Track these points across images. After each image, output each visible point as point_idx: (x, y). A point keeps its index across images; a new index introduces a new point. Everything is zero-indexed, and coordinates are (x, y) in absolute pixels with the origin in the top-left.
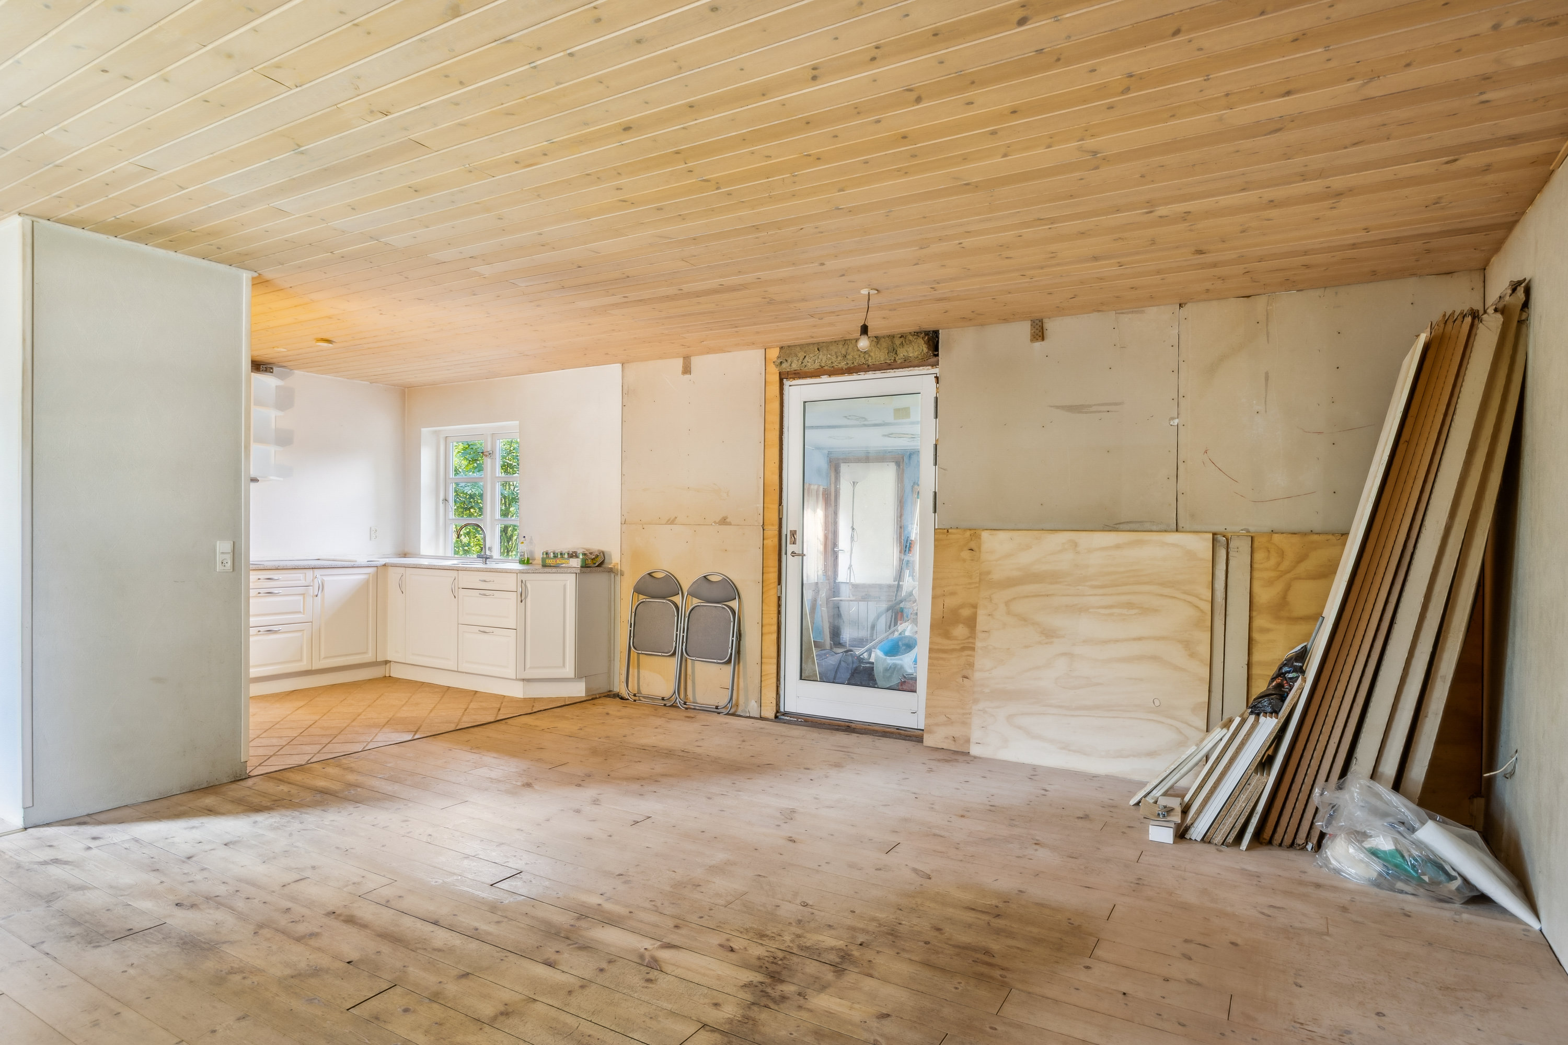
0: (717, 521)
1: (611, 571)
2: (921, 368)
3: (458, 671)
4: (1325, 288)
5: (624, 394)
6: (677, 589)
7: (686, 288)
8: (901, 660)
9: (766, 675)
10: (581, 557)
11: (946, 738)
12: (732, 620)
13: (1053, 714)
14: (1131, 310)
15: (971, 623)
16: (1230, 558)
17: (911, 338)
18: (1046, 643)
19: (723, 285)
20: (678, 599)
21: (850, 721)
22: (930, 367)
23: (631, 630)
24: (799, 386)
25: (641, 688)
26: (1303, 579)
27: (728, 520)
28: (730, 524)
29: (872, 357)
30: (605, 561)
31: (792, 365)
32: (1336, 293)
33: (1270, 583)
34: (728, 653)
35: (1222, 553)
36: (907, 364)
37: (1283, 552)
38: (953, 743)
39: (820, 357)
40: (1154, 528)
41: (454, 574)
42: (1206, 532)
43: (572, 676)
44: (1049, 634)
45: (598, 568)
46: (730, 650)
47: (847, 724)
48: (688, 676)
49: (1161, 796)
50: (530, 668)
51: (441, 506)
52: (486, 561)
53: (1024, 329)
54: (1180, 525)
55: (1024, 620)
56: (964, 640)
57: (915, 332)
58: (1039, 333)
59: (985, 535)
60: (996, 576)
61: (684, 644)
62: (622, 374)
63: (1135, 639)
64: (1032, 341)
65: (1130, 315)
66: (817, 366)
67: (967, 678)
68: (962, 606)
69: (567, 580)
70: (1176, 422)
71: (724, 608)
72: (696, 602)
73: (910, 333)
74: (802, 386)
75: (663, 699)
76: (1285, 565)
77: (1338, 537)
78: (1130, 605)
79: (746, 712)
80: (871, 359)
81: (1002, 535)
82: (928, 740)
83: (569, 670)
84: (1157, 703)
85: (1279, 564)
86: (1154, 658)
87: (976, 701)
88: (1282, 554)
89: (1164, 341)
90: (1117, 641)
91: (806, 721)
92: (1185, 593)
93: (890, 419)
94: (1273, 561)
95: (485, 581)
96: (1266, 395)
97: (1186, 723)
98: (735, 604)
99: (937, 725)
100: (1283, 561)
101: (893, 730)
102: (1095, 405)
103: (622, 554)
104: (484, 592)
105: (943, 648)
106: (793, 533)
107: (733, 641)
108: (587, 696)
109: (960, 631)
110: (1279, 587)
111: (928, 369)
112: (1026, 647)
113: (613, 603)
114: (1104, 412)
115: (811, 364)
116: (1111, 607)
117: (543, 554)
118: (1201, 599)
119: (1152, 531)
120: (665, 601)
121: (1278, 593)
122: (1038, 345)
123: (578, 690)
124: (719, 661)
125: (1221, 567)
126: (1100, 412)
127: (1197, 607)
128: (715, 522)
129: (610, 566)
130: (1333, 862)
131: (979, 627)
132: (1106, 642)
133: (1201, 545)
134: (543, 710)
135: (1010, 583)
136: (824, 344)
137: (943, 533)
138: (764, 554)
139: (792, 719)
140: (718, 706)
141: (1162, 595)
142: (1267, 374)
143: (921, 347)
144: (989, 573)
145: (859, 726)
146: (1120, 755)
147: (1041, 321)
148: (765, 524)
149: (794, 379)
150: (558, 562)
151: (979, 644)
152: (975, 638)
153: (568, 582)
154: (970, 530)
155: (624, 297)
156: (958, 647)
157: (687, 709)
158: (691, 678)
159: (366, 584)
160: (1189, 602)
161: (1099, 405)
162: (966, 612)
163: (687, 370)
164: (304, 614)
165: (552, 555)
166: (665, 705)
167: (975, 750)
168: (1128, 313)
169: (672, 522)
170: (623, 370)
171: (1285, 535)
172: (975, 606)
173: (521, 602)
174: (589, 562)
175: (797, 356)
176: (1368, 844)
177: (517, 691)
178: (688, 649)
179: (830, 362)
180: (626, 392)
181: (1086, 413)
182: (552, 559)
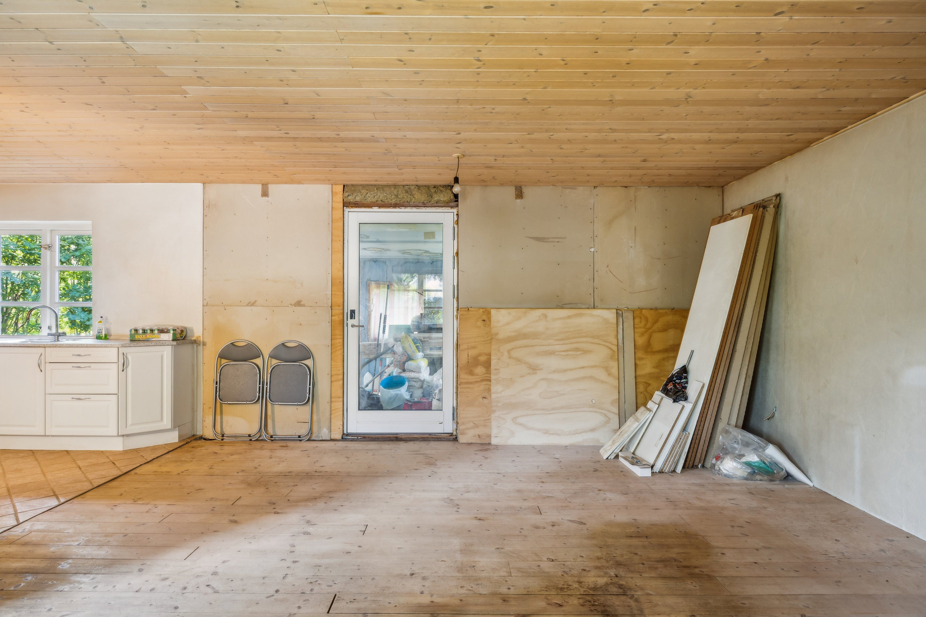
0: (293, 304)
1: (195, 342)
2: (444, 208)
3: (45, 436)
4: (660, 187)
5: (205, 207)
6: (258, 354)
7: (343, 134)
8: (400, 391)
9: (334, 409)
10: (172, 332)
11: (475, 436)
12: (308, 373)
13: (539, 414)
14: (570, 187)
15: (487, 365)
16: (624, 322)
17: (442, 189)
18: (533, 374)
19: (374, 136)
20: (259, 361)
21: (397, 434)
22: (450, 208)
23: (216, 387)
24: (357, 213)
25: (224, 430)
26: (657, 332)
27: (302, 303)
28: (304, 306)
29: (415, 198)
30: (188, 335)
31: (356, 198)
32: (665, 190)
33: (642, 334)
34: (307, 397)
35: (621, 320)
36: (438, 204)
37: (647, 318)
38: (479, 438)
39: (378, 194)
40: (583, 307)
41: (41, 350)
42: (613, 309)
43: (169, 426)
44: (534, 369)
45: (183, 340)
46: (308, 395)
47: (395, 436)
48: (268, 417)
49: (619, 452)
50: (131, 425)
52: (58, 338)
53: (511, 191)
54: (596, 305)
55: (519, 361)
56: (482, 375)
57: (443, 186)
58: (520, 195)
59: (493, 312)
60: (501, 336)
61: (268, 394)
62: (203, 191)
63: (580, 368)
64: (516, 198)
65: (569, 190)
66: (374, 200)
67: (485, 398)
68: (480, 355)
69: (165, 351)
70: (592, 250)
71: (300, 365)
72: (274, 362)
73: (440, 186)
74: (358, 213)
75: (249, 436)
76: (649, 325)
77: (671, 311)
78: (577, 349)
79: (319, 437)
80: (415, 199)
81: (503, 311)
82: (462, 439)
83: (167, 423)
84: (594, 402)
85: (646, 325)
86: (591, 378)
87: (494, 411)
88: (647, 319)
89: (587, 206)
90: (571, 370)
91: (364, 438)
92: (604, 341)
93: (422, 239)
94: (643, 324)
95: (79, 355)
96: (635, 238)
97: (609, 411)
98: (309, 362)
99: (468, 429)
100: (647, 323)
101: (428, 436)
102: (551, 238)
103: (204, 329)
104: (78, 365)
105: (469, 381)
106: (353, 312)
107: (310, 388)
108: (180, 441)
109: (480, 370)
110: (646, 337)
111: (448, 209)
112: (522, 377)
113: (196, 367)
114: (556, 242)
115: (370, 198)
116: (567, 351)
117: (131, 330)
118: (612, 344)
119: (581, 308)
120: (248, 363)
121: (646, 340)
122: (518, 201)
123: (173, 438)
124: (299, 403)
125: (621, 327)
126: (554, 242)
127: (611, 348)
128: (291, 304)
129: (193, 339)
130: (724, 471)
131: (492, 367)
132: (565, 371)
133: (610, 315)
134: (156, 458)
135: (510, 339)
136: (380, 186)
137: (466, 311)
138: (332, 326)
139: (353, 438)
140: (300, 436)
141: (593, 343)
142: (635, 228)
143: (449, 195)
144: (497, 334)
145: (403, 437)
146: (576, 433)
147: (521, 187)
148: (332, 305)
149: (352, 207)
150: (148, 336)
151: (493, 377)
152: (490, 374)
153: (165, 352)
154: (482, 308)
155: (285, 133)
156: (479, 380)
157: (272, 440)
158: (271, 417)
160: (607, 346)
161: (553, 238)
162: (483, 359)
163: (265, 194)
165: (141, 331)
166: (251, 440)
167: (494, 441)
168: (568, 188)
169: (252, 304)
170: (204, 189)
171: (647, 310)
172: (489, 355)
173: (123, 371)
174: (178, 336)
175: (361, 192)
176: (744, 460)
177: (117, 445)
178: (271, 397)
179: (385, 199)
180: (207, 206)
181: (546, 242)
182: (141, 334)
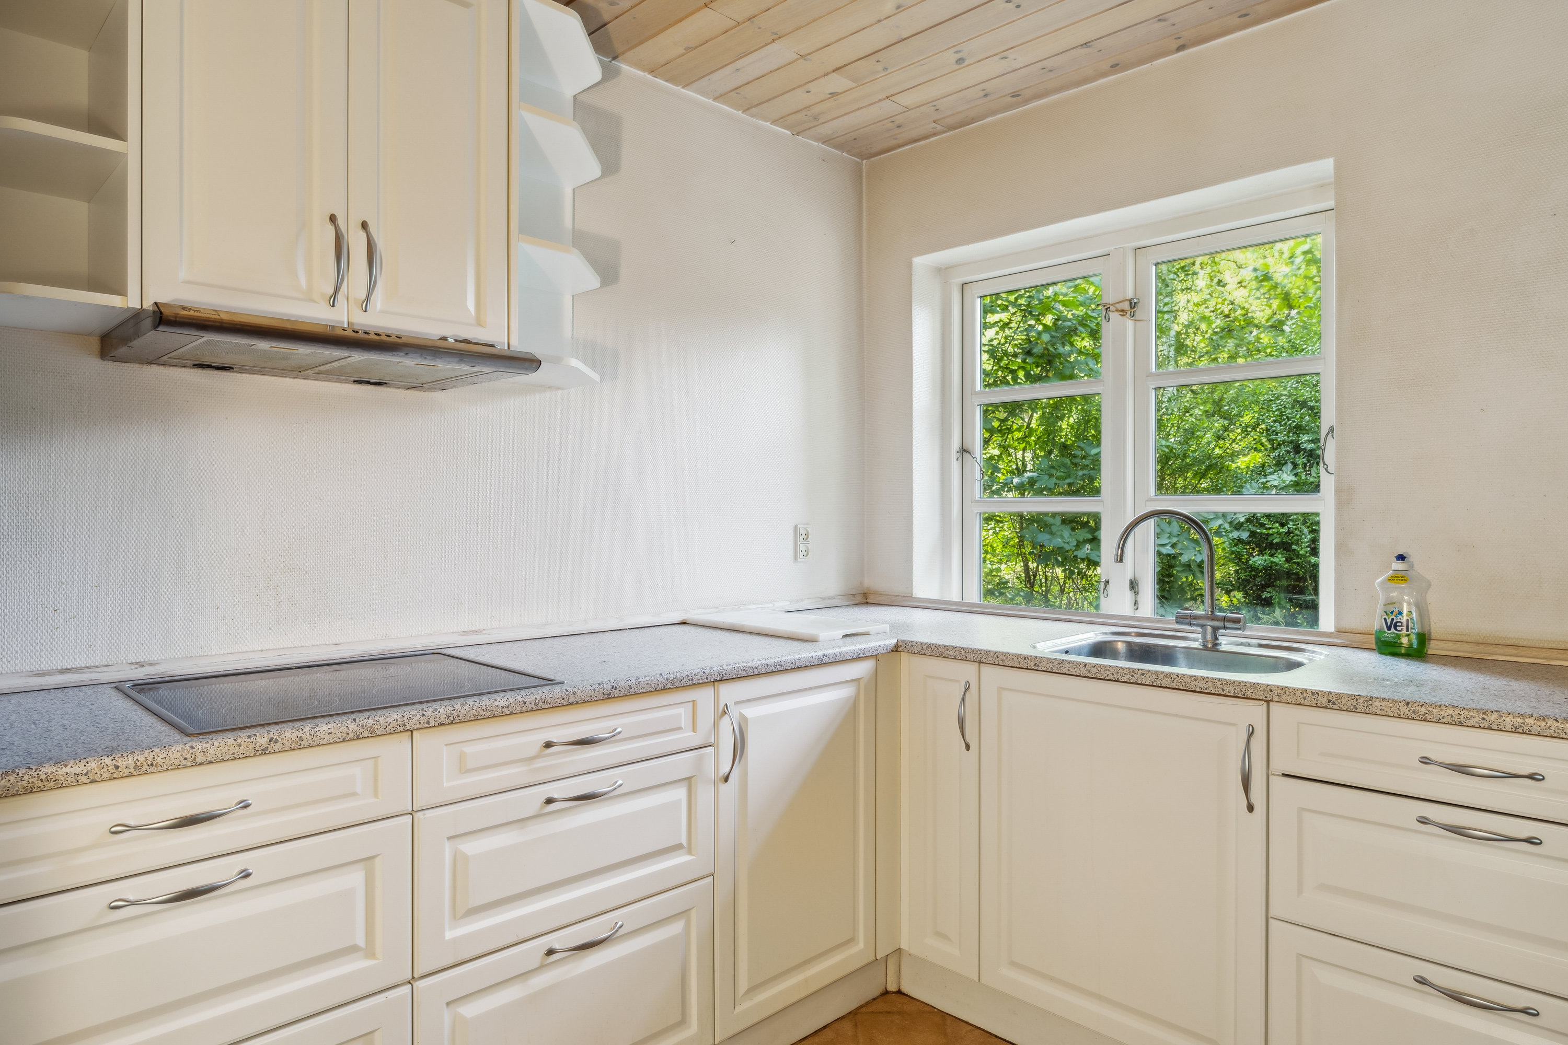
51: (956, 466)
159: (850, 712)
164: (690, 852)
